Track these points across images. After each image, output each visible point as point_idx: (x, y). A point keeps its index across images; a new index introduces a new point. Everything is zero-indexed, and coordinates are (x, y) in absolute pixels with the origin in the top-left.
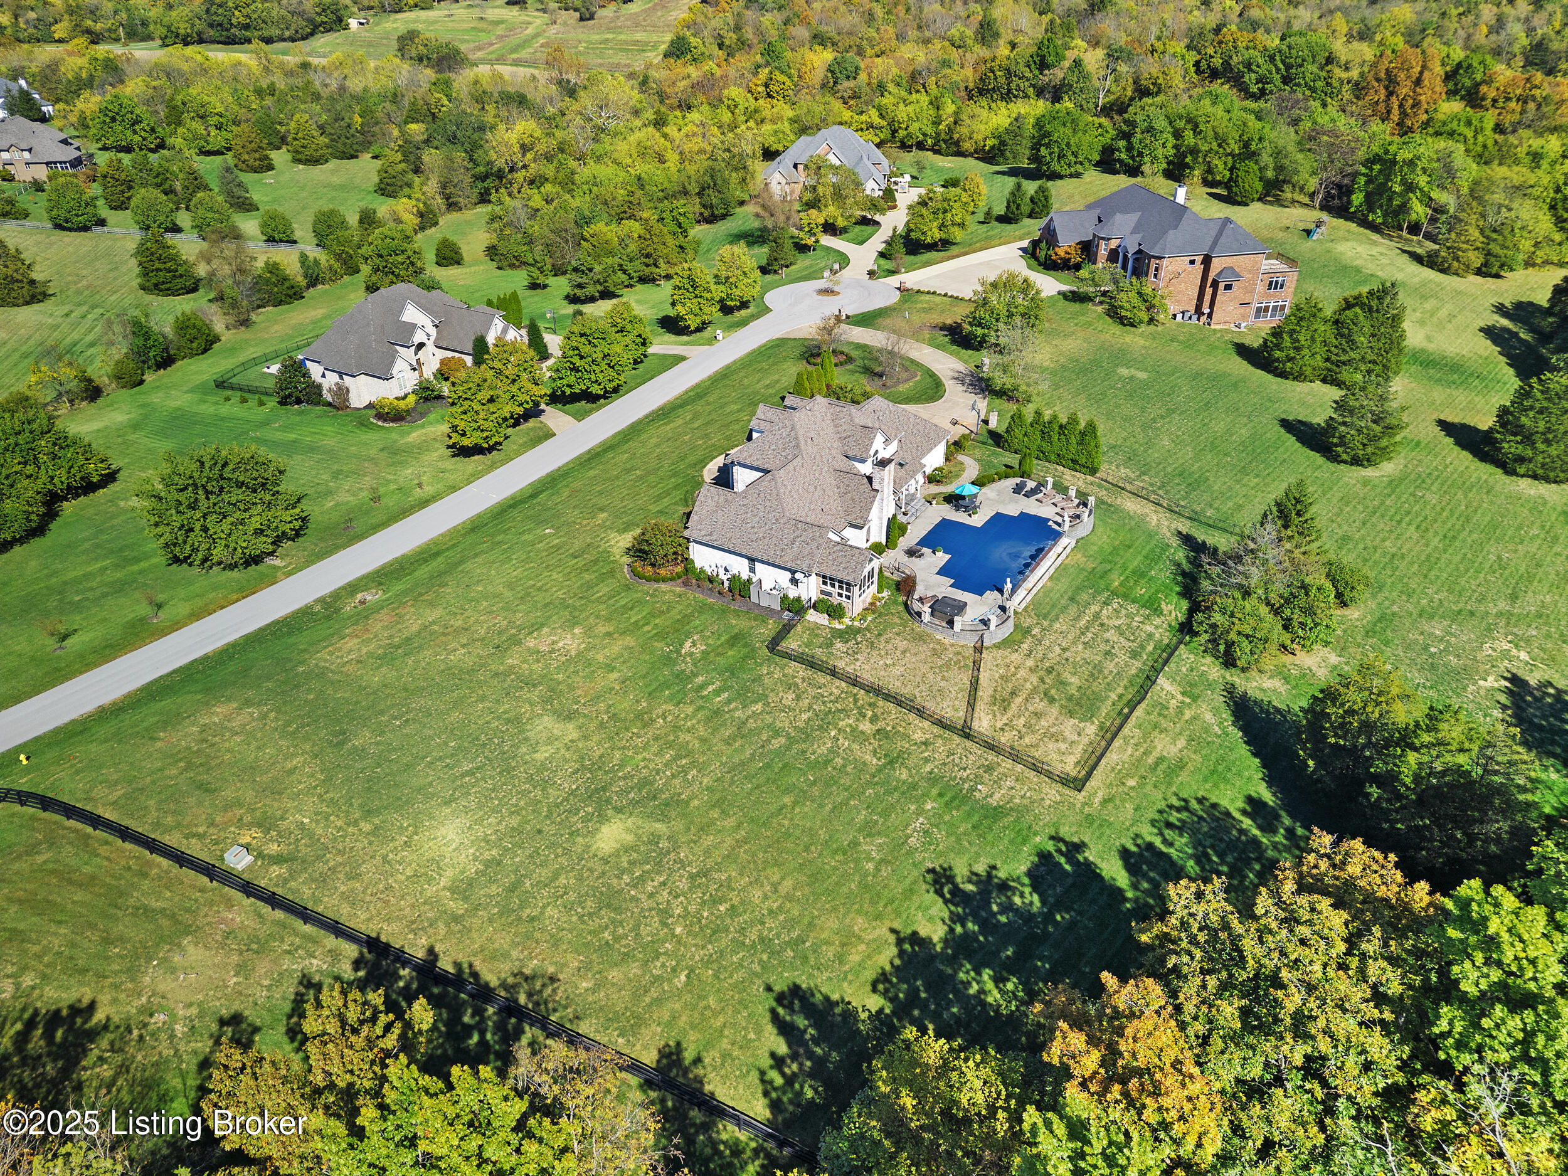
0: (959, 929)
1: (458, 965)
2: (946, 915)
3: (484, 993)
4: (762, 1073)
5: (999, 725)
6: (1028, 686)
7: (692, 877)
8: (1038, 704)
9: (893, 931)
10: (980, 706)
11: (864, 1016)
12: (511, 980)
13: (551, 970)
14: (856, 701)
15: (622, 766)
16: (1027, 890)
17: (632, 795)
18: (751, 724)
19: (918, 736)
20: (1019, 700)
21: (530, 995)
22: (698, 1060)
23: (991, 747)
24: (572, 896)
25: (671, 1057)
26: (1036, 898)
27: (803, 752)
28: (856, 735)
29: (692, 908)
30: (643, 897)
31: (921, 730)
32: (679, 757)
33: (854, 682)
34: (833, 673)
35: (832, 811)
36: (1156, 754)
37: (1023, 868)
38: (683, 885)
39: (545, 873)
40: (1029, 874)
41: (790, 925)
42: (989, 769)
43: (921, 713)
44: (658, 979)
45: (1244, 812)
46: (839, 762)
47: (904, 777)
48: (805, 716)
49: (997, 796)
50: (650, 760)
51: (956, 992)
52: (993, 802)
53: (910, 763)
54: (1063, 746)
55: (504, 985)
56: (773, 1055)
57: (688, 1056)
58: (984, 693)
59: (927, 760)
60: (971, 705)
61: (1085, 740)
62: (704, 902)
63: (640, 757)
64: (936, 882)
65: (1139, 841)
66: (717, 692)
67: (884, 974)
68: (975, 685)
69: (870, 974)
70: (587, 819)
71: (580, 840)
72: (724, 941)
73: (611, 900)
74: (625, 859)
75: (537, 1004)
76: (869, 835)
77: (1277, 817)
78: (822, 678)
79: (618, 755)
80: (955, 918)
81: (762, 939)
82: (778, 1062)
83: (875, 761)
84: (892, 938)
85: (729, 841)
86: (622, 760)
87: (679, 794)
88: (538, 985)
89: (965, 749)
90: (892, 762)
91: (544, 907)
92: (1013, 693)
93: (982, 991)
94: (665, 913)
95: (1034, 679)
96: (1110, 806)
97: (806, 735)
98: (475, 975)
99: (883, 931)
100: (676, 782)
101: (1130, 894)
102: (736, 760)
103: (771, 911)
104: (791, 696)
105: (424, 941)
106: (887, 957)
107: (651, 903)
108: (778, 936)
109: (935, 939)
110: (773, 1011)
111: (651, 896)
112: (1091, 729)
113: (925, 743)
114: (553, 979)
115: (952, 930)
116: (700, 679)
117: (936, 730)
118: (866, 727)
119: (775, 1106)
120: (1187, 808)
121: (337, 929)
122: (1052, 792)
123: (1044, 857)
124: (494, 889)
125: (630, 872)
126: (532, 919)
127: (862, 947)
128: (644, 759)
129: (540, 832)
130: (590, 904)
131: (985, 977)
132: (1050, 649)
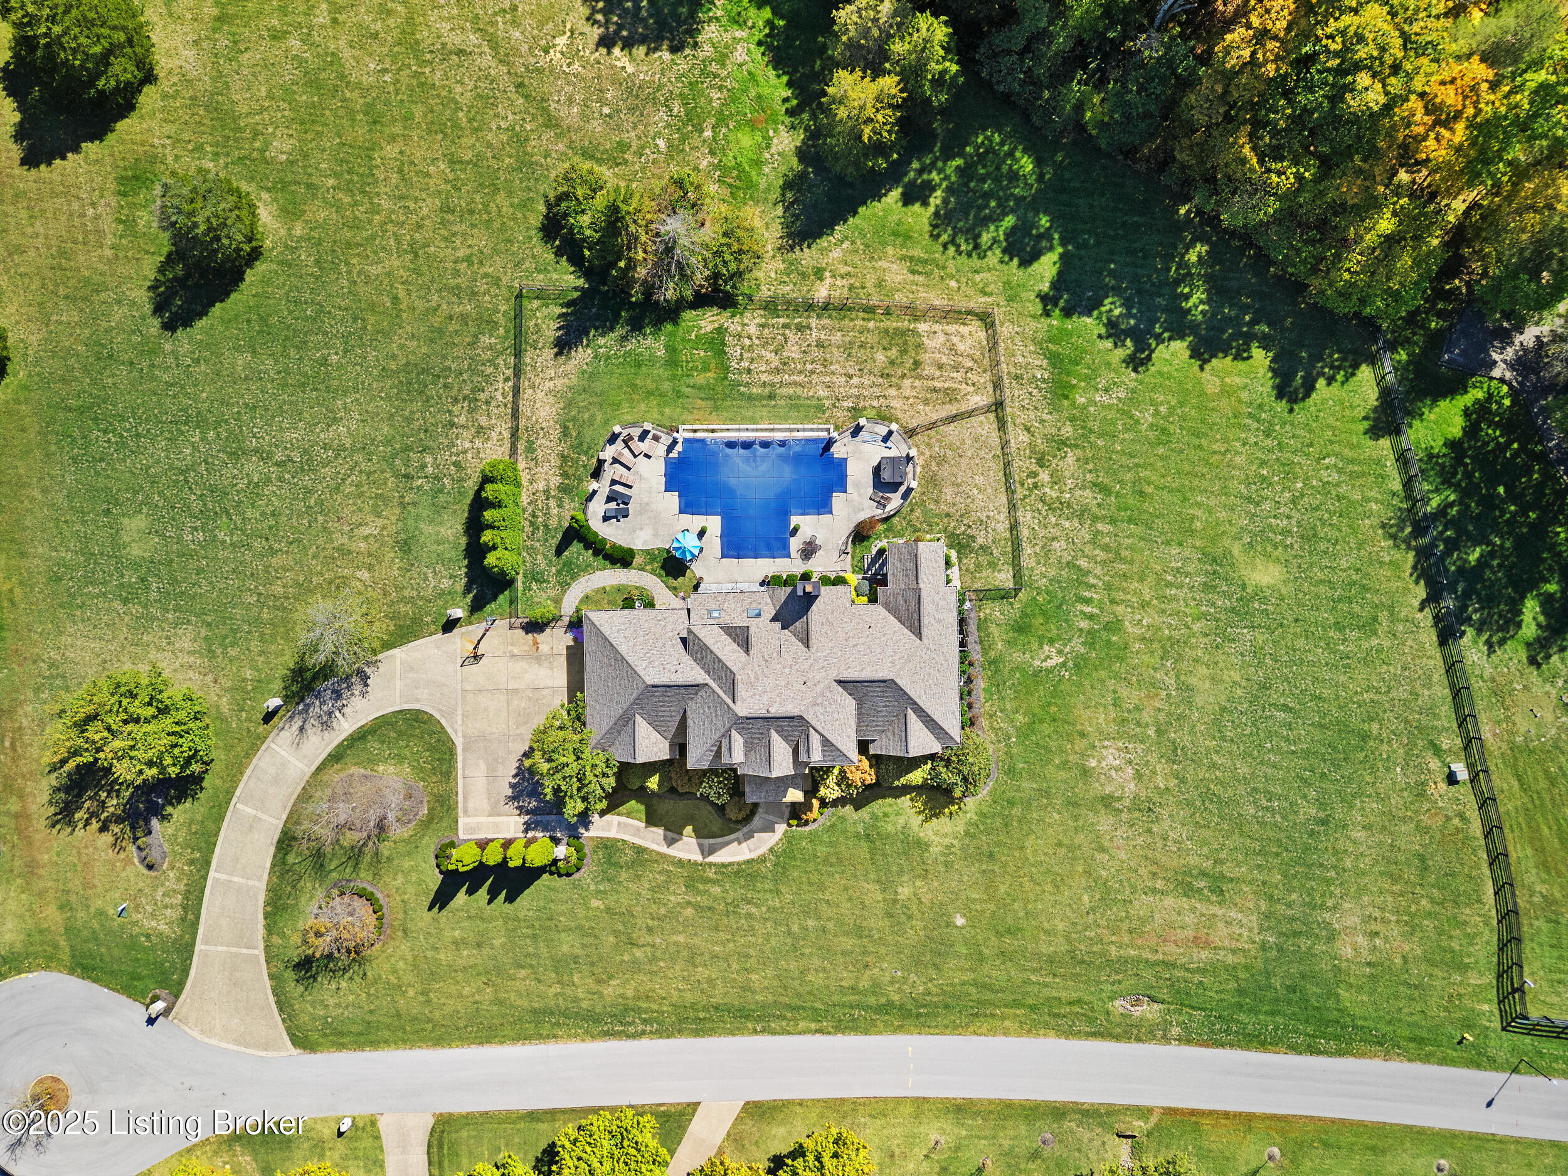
0: (1166, 335)
1: (1417, 583)
2: (1161, 347)
3: (1423, 553)
4: (1343, 383)
5: (971, 389)
6: (917, 383)
7: (1258, 504)
8: (928, 370)
9: (1202, 369)
10: (964, 407)
11: (1271, 354)
12: (1403, 546)
13: (1380, 532)
14: (1025, 497)
15: (1204, 615)
16: (1103, 309)
17: (1225, 588)
18: (1102, 555)
19: (1024, 437)
20: (937, 384)
21: (1402, 530)
22: (1365, 418)
23: (997, 385)
24: (1325, 562)
25: (1375, 432)
26: (1106, 302)
27: (1099, 505)
28: (1057, 479)
29: (1279, 488)
30: (1294, 522)
31: (1018, 438)
32: (1169, 585)
33: (1012, 507)
34: (1014, 527)
35: (1135, 457)
36: (911, 277)
37: (1088, 320)
38: (1267, 505)
39: (1323, 589)
40: (1090, 315)
41: (1246, 428)
42: (1017, 378)
43: (1004, 445)
44: (1340, 471)
45: (925, 204)
46: (1089, 477)
47: (1070, 429)
48: (1067, 524)
49: (1038, 363)
50: (1185, 601)
51: (1214, 315)
52: (1045, 363)
53: (1054, 431)
54: (955, 340)
55: (1409, 547)
56: (1329, 384)
57: (1366, 424)
58: (952, 409)
59: (1042, 421)
60: (970, 414)
61: (937, 327)
62: (1270, 484)
63: (1187, 610)
64: (1142, 364)
65: (1007, 259)
66: (1088, 601)
67: (1235, 359)
68: (952, 419)
69: (1241, 365)
70: (1265, 600)
71: (1284, 591)
72: (1286, 455)
73: (1309, 537)
74: (1276, 553)
75: (1403, 521)
76: (1137, 422)
77: (912, 183)
78: (1025, 533)
79: (1197, 627)
80: (1159, 339)
81: (1268, 436)
82: (1330, 380)
83: (1070, 454)
84: (1207, 367)
85: (1212, 502)
86: (1199, 619)
87: (1199, 560)
88: (1394, 530)
89: (1012, 401)
90: (1064, 443)
91: (1345, 570)
92: (935, 390)
93: (1202, 302)
94: (1294, 501)
95: (907, 382)
96: (987, 290)
97: (1082, 513)
98: (1415, 568)
99: (1206, 375)
100: (1190, 569)
101: (1060, 250)
102: (1142, 544)
103: (1244, 444)
104: (1056, 545)
105: (1419, 616)
106: (1221, 363)
107: (1294, 513)
108: (1258, 429)
109: (1186, 344)
110: (1303, 399)
111: (1289, 517)
112: (922, 327)
113: (1028, 430)
114: (1383, 526)
115: (1170, 339)
116: (1084, 624)
117: (1010, 427)
118: (1044, 476)
119: (1356, 366)
120: (953, 241)
121: (1452, 667)
122: (1005, 330)
123: (1067, 313)
124: (1356, 608)
125: (1282, 542)
126: (1358, 570)
127: (1227, 380)
128: (1187, 605)
129: (1296, 620)
130: (1322, 546)
131: (1190, 304)
132: (861, 386)
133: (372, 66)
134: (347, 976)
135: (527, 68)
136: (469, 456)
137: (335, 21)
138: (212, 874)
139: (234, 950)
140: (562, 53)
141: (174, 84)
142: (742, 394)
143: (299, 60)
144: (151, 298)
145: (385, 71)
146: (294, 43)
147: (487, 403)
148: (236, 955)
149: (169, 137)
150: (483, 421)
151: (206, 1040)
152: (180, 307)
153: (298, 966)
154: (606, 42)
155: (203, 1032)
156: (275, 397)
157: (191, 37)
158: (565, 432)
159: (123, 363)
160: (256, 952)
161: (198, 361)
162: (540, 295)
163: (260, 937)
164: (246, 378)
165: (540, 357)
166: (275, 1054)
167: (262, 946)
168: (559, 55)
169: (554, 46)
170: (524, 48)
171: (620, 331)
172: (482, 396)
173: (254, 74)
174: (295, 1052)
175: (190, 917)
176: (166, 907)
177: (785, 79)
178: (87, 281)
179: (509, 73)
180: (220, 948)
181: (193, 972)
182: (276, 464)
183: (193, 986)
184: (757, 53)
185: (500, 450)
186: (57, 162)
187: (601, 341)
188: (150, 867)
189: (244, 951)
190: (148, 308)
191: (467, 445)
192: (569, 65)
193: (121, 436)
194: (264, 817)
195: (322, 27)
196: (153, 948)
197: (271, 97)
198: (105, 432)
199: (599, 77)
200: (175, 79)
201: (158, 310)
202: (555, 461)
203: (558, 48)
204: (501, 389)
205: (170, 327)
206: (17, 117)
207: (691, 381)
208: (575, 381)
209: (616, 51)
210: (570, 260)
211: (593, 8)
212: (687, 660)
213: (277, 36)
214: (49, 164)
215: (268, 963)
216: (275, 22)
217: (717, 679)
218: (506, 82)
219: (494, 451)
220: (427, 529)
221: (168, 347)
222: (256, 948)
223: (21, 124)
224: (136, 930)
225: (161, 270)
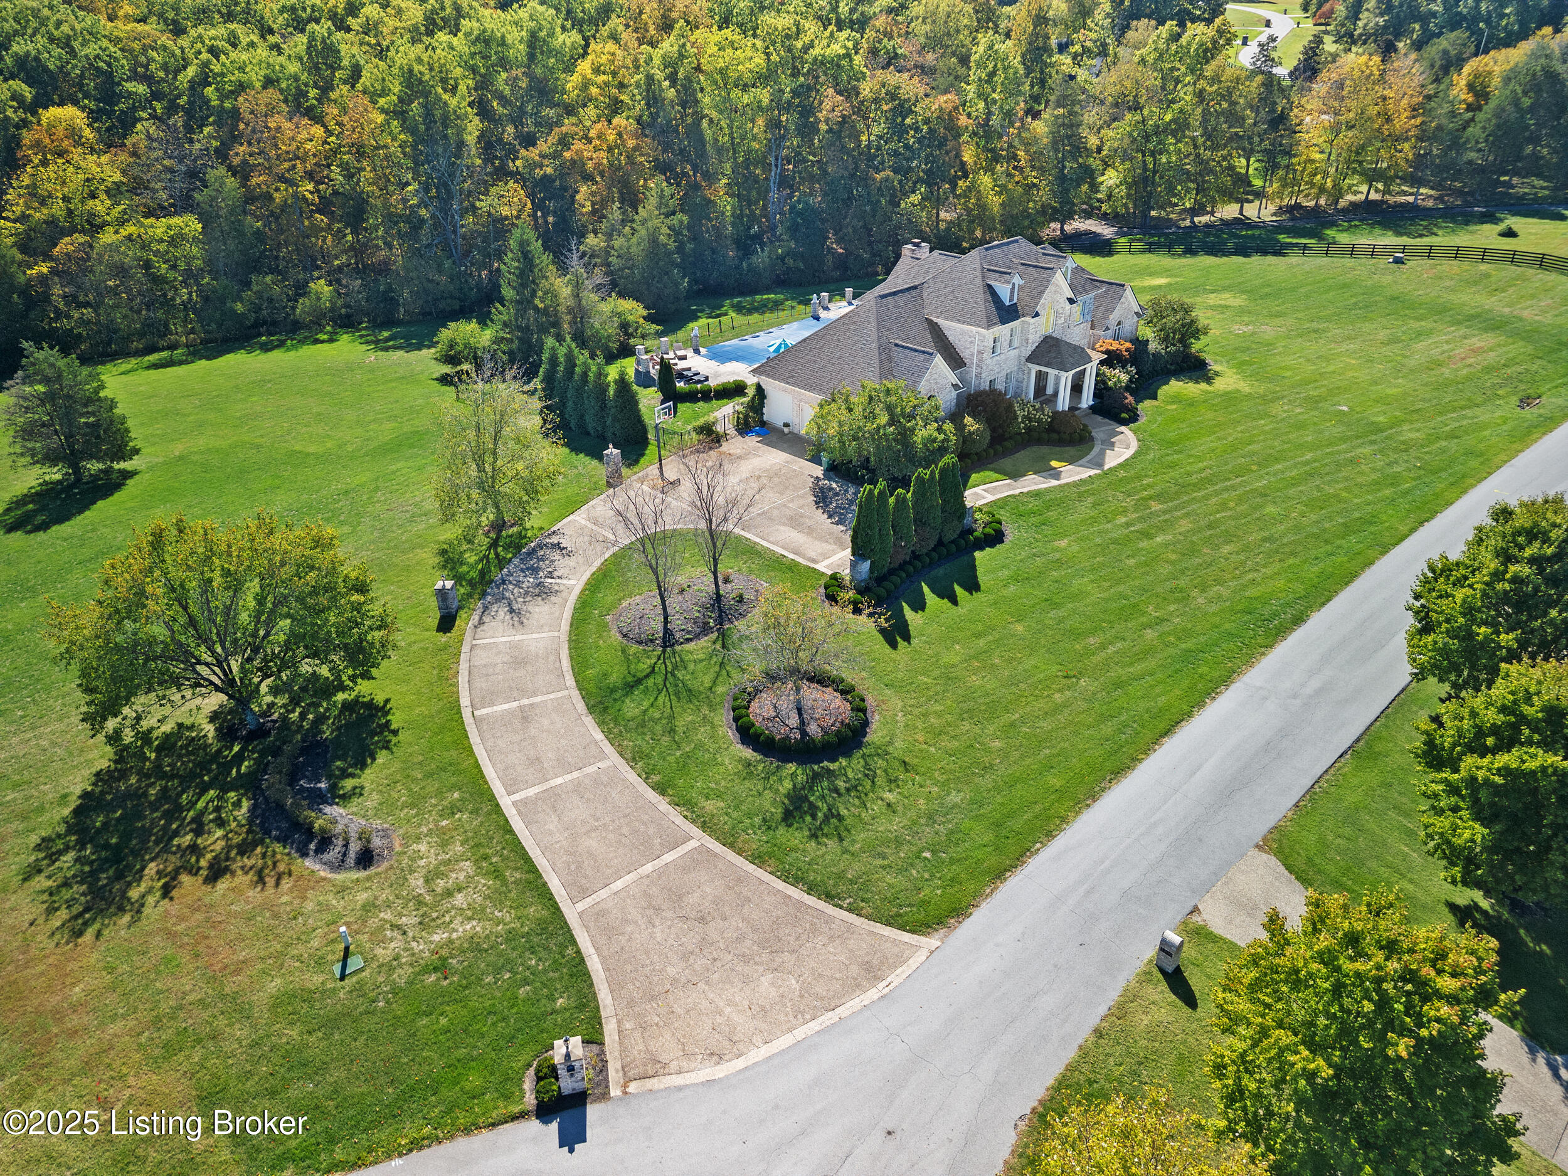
134: (880, 780)
138: (505, 802)
139: (649, 868)
148: (661, 872)
151: (740, 1063)
153: (788, 817)
155: (716, 1056)
160: (693, 844)
163: (679, 820)
166: (903, 972)
167: (695, 831)
174: (930, 942)
175: (512, 876)
176: (449, 893)
180: (619, 885)
181: (594, 964)
183: (615, 987)
188: (366, 859)
189: (668, 857)
194: (538, 699)
196: (471, 979)
215: (731, 846)
222: (688, 838)
224: (401, 976)
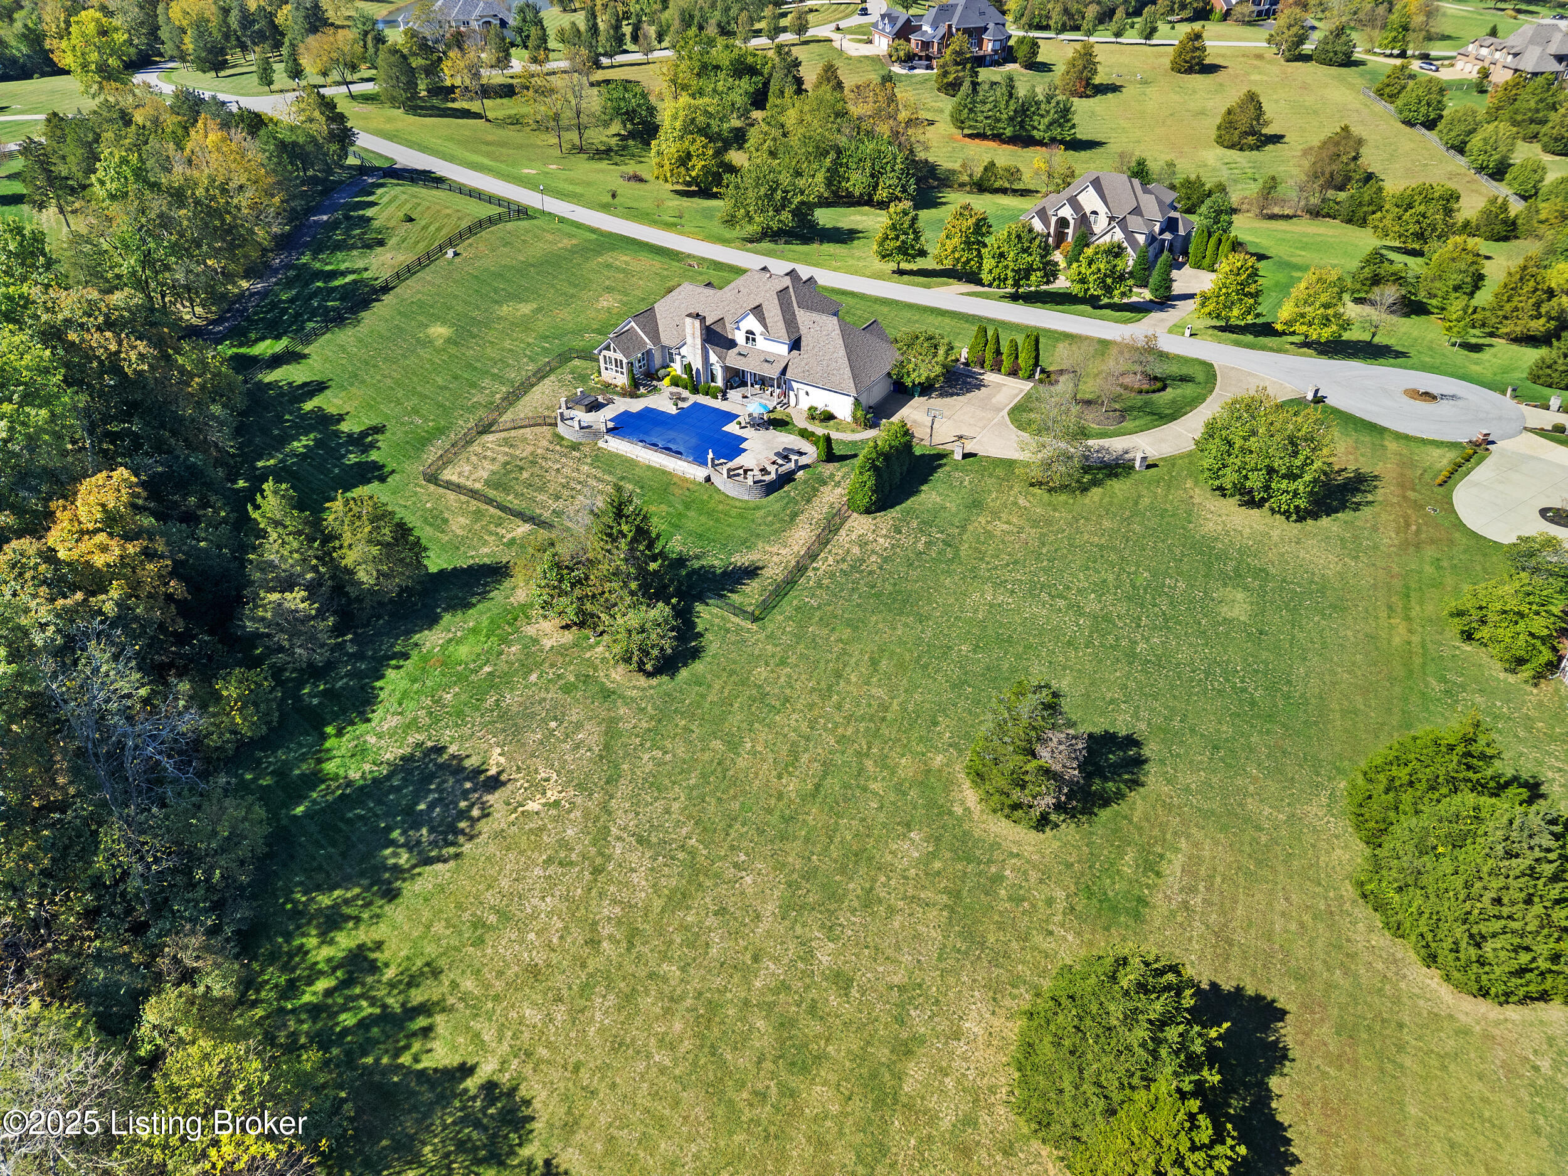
5: (489, 444)
8: (503, 459)
10: (504, 434)
23: (472, 442)
33: (535, 384)
34: (545, 377)
36: (451, 518)
49: (433, 448)
54: (467, 473)
58: (514, 433)
60: (505, 430)
68: (520, 428)
89: (473, 433)
96: (412, 495)
112: (479, 485)
132: (556, 461)
133: (749, 880)
135: (590, 795)
136: (884, 532)
137: (756, 959)
140: (544, 793)
141: (1014, 997)
142: (642, 488)
143: (830, 931)
144: (1146, 774)
145: (736, 865)
146: (825, 957)
147: (844, 560)
149: (1051, 933)
150: (856, 550)
152: (1113, 753)
154: (495, 783)
156: (1042, 644)
157: (961, 1047)
158: (794, 516)
159: (1202, 735)
161: (1112, 701)
162: (739, 611)
164: (1064, 668)
165: (774, 572)
168: (549, 793)
169: (544, 805)
170: (577, 814)
171: (696, 564)
172: (844, 566)
173: (898, 948)
177: (378, 684)
178: (1224, 828)
179: (611, 797)
182: (1066, 599)
184: (376, 717)
185: (855, 524)
186: (1227, 986)
187: (716, 563)
190: (1152, 768)
191: (881, 540)
192: (547, 780)
193: (1227, 680)
195: (777, 960)
197: (892, 911)
198: (1244, 690)
199: (533, 755)
200: (1007, 1002)
201: (1139, 762)
202: (816, 501)
203: (543, 801)
204: (824, 564)
205: (1131, 741)
206: (1274, 1082)
207: (671, 510)
208: (760, 545)
209: (493, 771)
210: (693, 625)
211: (472, 826)
212: (803, 331)
213: (842, 981)
214: (1239, 989)
216: (834, 1001)
217: (790, 304)
218: (623, 788)
219: (860, 525)
220: (951, 506)
221: (1143, 726)
223: (1269, 1071)
225: (1120, 796)
